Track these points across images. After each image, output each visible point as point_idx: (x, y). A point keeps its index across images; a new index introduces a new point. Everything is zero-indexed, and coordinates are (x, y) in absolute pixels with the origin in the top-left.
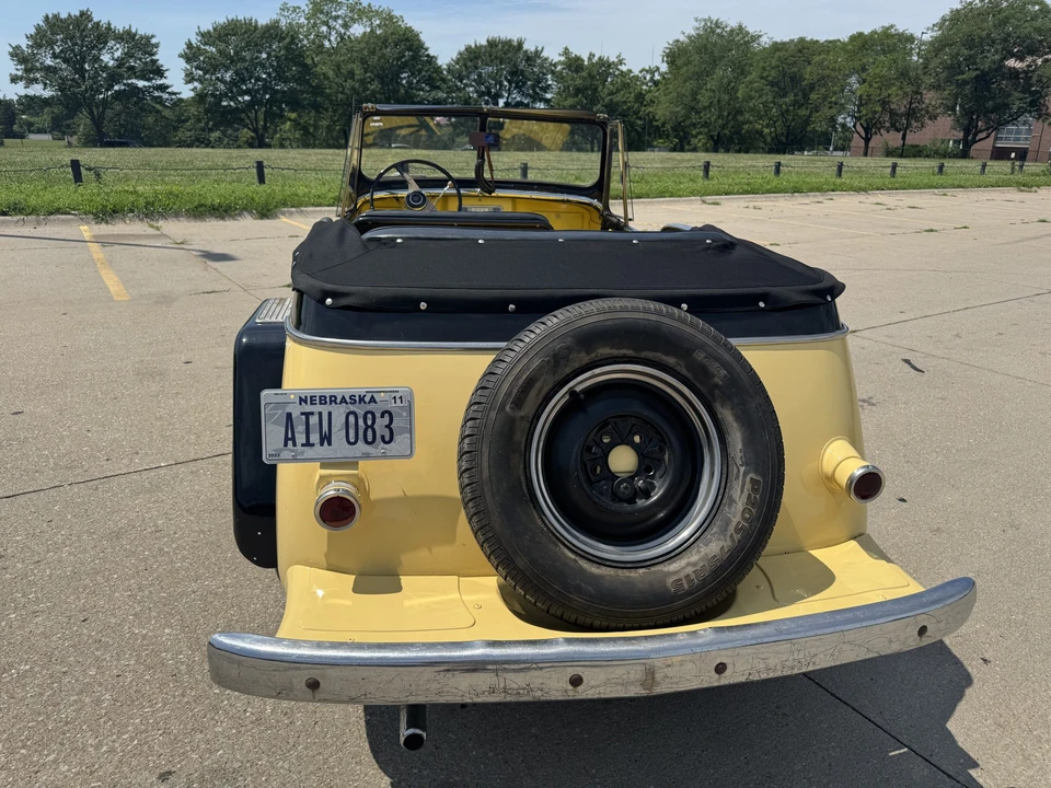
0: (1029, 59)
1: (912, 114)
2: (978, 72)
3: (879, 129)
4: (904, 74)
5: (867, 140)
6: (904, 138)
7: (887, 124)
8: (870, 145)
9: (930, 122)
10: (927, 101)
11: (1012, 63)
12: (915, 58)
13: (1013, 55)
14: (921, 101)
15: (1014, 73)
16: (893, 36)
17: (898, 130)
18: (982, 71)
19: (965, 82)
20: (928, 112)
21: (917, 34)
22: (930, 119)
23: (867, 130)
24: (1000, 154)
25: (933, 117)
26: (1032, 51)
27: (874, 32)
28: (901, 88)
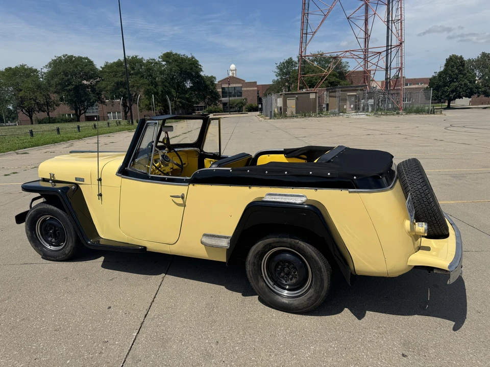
0: (91, 80)
1: (48, 104)
2: (73, 86)
3: (34, 111)
4: (39, 86)
5: (31, 117)
6: (48, 115)
7: (37, 109)
8: (33, 119)
9: (57, 107)
10: (53, 98)
11: (85, 82)
12: (42, 79)
13: (85, 79)
14: (50, 98)
15: (87, 86)
16: (27, 69)
17: (44, 111)
18: (76, 85)
19: (70, 90)
20: (54, 103)
21: (39, 69)
22: (56, 105)
23: (29, 112)
24: (90, 119)
25: (58, 105)
26: (91, 78)
27: (16, 67)
28: (41, 93)
